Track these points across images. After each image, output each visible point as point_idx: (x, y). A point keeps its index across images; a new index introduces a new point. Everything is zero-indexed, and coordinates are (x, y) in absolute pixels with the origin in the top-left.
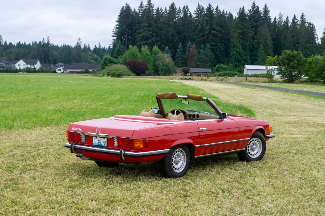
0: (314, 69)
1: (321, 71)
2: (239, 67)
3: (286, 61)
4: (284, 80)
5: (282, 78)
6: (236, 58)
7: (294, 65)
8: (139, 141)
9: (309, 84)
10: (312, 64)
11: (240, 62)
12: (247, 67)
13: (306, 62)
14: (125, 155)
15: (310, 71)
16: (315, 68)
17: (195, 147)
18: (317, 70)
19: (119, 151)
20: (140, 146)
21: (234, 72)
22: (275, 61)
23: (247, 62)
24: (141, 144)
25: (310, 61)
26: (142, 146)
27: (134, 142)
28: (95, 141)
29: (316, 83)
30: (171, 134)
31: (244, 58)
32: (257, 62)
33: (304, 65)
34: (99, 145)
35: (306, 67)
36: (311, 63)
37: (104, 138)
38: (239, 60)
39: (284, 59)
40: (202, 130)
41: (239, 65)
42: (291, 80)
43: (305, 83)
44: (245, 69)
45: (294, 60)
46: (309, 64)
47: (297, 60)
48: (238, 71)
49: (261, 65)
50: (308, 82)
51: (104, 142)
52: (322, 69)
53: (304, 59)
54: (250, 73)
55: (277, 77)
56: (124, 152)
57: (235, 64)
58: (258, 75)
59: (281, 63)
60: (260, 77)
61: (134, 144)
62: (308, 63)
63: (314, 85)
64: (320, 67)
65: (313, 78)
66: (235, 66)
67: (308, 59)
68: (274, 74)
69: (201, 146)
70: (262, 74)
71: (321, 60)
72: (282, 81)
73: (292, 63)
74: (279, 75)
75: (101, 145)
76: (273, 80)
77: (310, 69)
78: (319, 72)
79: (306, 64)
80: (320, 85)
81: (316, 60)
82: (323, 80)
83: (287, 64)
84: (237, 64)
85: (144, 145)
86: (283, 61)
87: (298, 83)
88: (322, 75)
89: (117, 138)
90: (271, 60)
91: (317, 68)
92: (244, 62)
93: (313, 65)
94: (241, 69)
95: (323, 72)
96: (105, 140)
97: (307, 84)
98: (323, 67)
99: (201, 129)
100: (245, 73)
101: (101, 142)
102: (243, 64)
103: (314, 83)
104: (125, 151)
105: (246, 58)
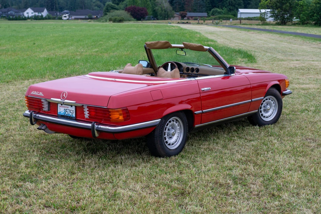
0: (306, 12)
1: (312, 13)
2: (233, 10)
3: (278, 4)
4: (276, 23)
5: (275, 20)
6: (231, 3)
7: (286, 8)
9: (301, 26)
10: (304, 6)
11: (234, 6)
12: (241, 10)
13: (298, 5)
15: (302, 13)
16: (306, 10)
18: (308, 13)
21: (229, 16)
22: (268, 4)
23: (241, 6)
25: (301, 4)
29: (308, 24)
31: (238, 3)
32: (250, 6)
33: (296, 8)
35: (298, 10)
36: (302, 6)
38: (233, 4)
39: (277, 3)
41: (233, 9)
42: (283, 23)
43: (297, 25)
44: (239, 12)
45: (286, 4)
46: (301, 7)
47: (289, 3)
48: (232, 15)
49: (253, 8)
50: (300, 24)
52: (313, 12)
53: (296, 2)
54: (243, 16)
55: (270, 20)
57: (229, 8)
58: (251, 18)
59: (274, 7)
60: (254, 20)
62: (300, 5)
63: (306, 27)
64: (312, 10)
65: (305, 20)
66: (229, 10)
67: (300, 2)
68: (267, 17)
70: (255, 17)
71: (312, 3)
72: (274, 24)
73: (284, 6)
74: (272, 17)
76: (266, 23)
77: (302, 11)
78: (310, 14)
79: (298, 7)
80: (311, 27)
81: (307, 2)
82: (314, 22)
83: (279, 7)
84: (231, 8)
86: (276, 4)
87: (290, 25)
88: (313, 17)
90: (264, 3)
91: (308, 11)
92: (238, 6)
93: (305, 8)
94: (235, 13)
95: (314, 14)
97: (299, 26)
98: (314, 9)
100: (239, 16)
102: (237, 8)
103: (305, 25)
105: (239, 2)
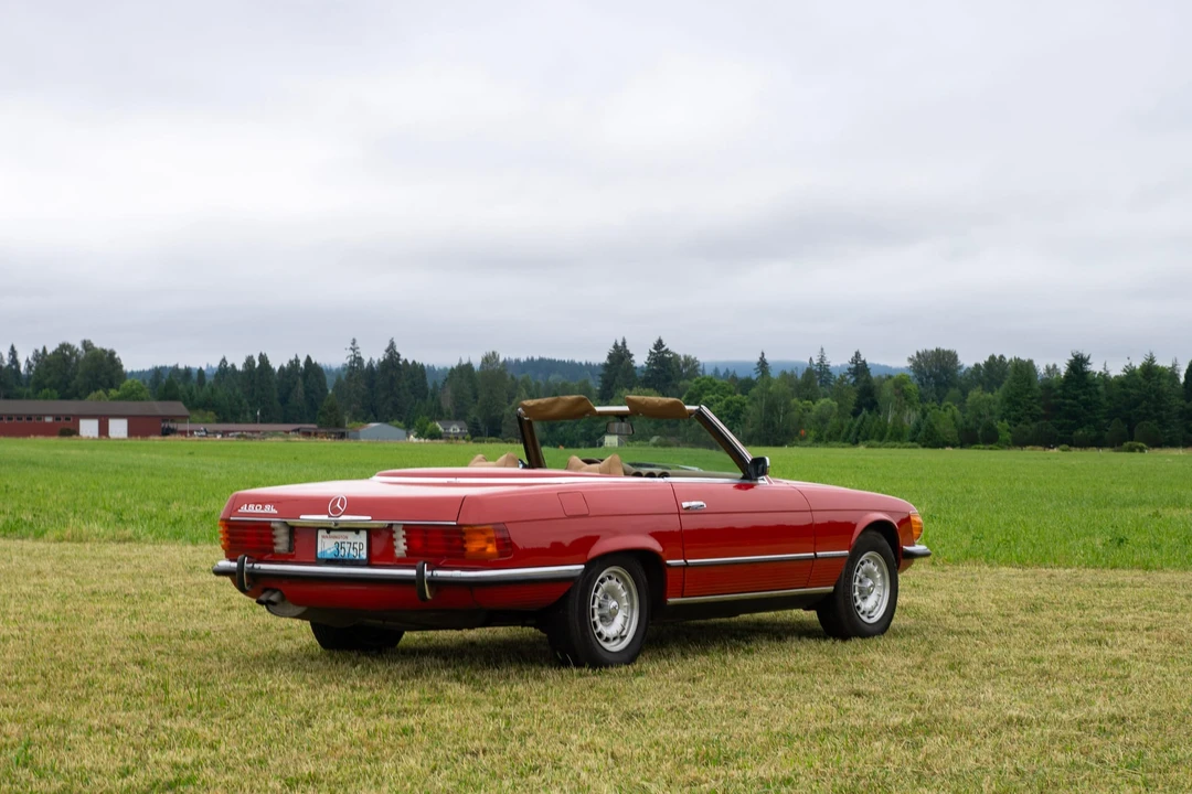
8: (483, 532)
14: (434, 582)
17: (669, 565)
19: (413, 572)
20: (484, 549)
24: (489, 541)
26: (491, 549)
27: (464, 533)
28: (326, 546)
30: (586, 516)
34: (340, 557)
37: (357, 531)
40: (688, 508)
51: (357, 546)
56: (429, 573)
61: (465, 542)
69: (687, 565)
75: (346, 557)
85: (498, 547)
89: (406, 527)
96: (363, 538)
99: (685, 505)
101: (347, 546)
104: (432, 570)
